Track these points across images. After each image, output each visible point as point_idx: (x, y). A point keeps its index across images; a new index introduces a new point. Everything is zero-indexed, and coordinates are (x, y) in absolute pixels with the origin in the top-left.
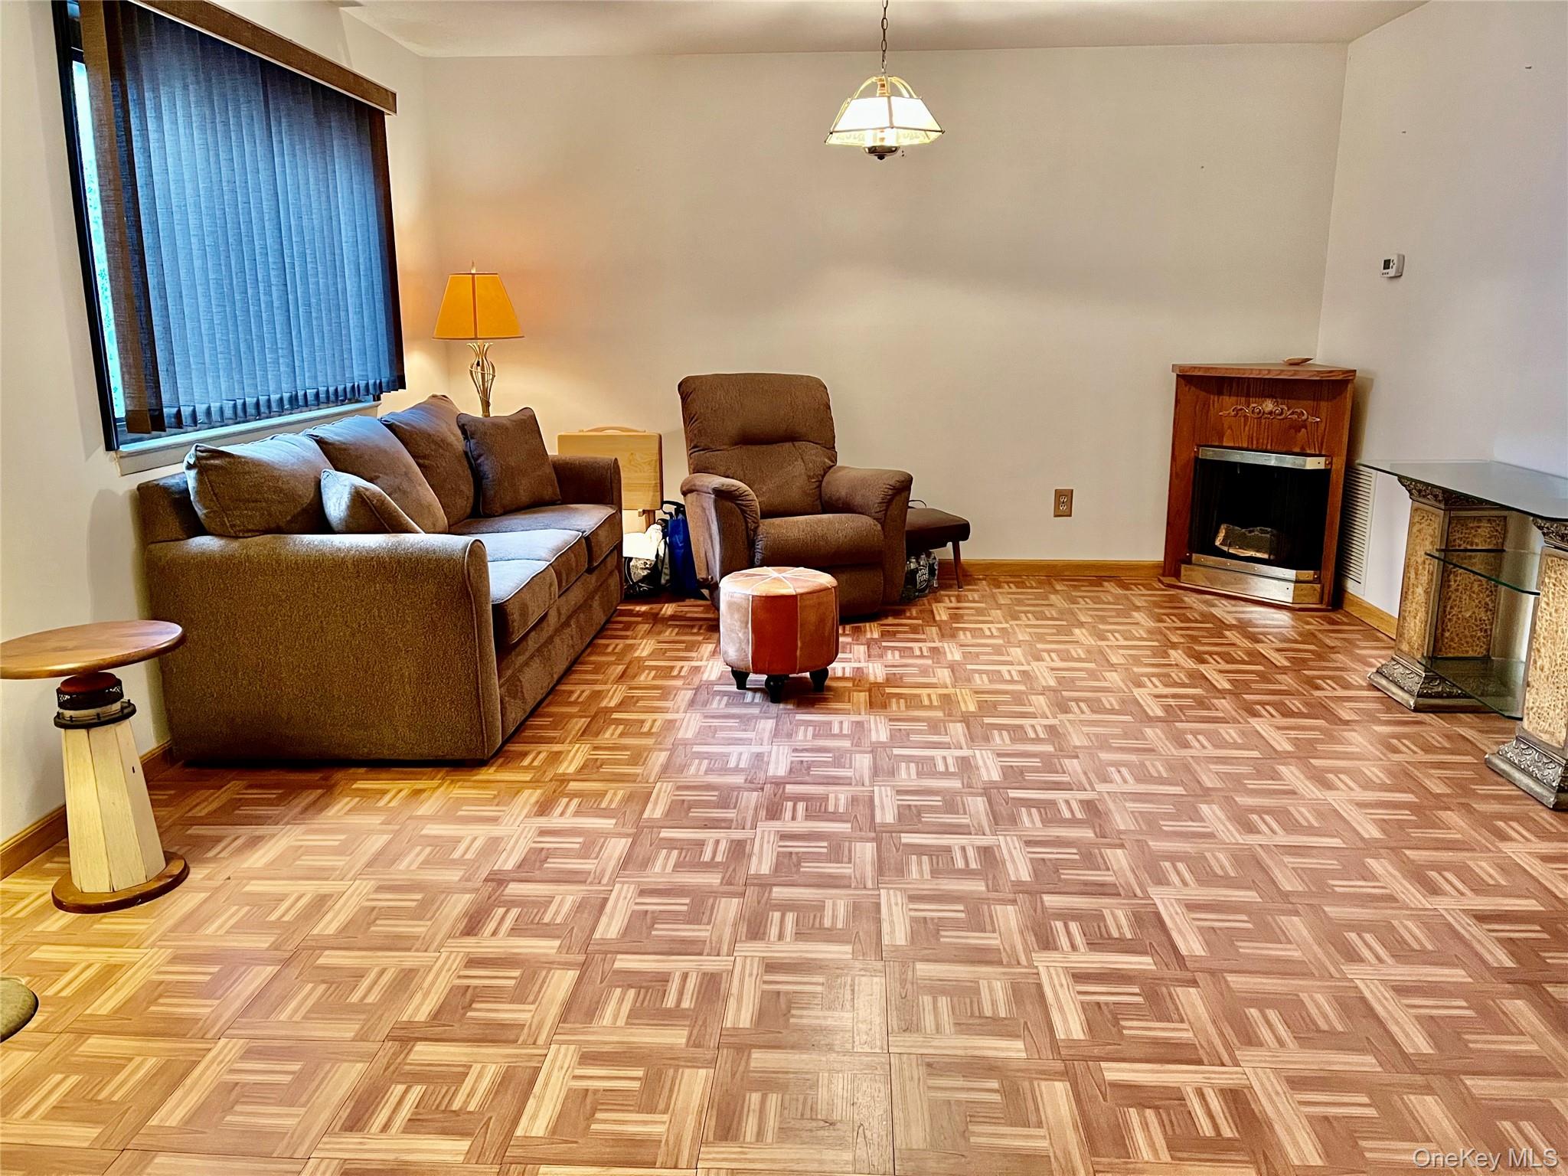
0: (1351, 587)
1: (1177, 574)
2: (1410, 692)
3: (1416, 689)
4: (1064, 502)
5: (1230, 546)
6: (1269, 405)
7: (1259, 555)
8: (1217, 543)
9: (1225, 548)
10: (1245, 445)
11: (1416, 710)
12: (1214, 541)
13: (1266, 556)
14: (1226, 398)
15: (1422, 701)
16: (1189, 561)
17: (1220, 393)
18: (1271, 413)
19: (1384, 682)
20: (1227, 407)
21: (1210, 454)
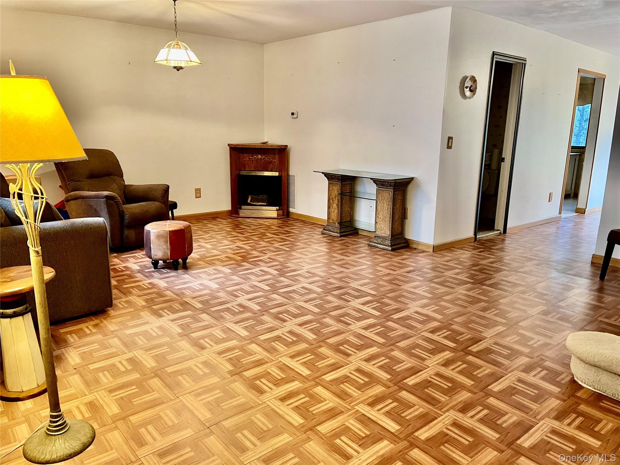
0: (291, 210)
1: (238, 213)
2: (337, 233)
3: (339, 231)
4: (198, 193)
5: (253, 202)
6: (260, 156)
7: (263, 204)
8: (249, 202)
9: (252, 203)
10: (253, 169)
11: (341, 236)
12: (247, 201)
13: (265, 204)
14: (245, 155)
15: (341, 234)
16: (241, 209)
17: (243, 153)
18: (260, 159)
19: (327, 232)
20: (246, 158)
21: (244, 173)
